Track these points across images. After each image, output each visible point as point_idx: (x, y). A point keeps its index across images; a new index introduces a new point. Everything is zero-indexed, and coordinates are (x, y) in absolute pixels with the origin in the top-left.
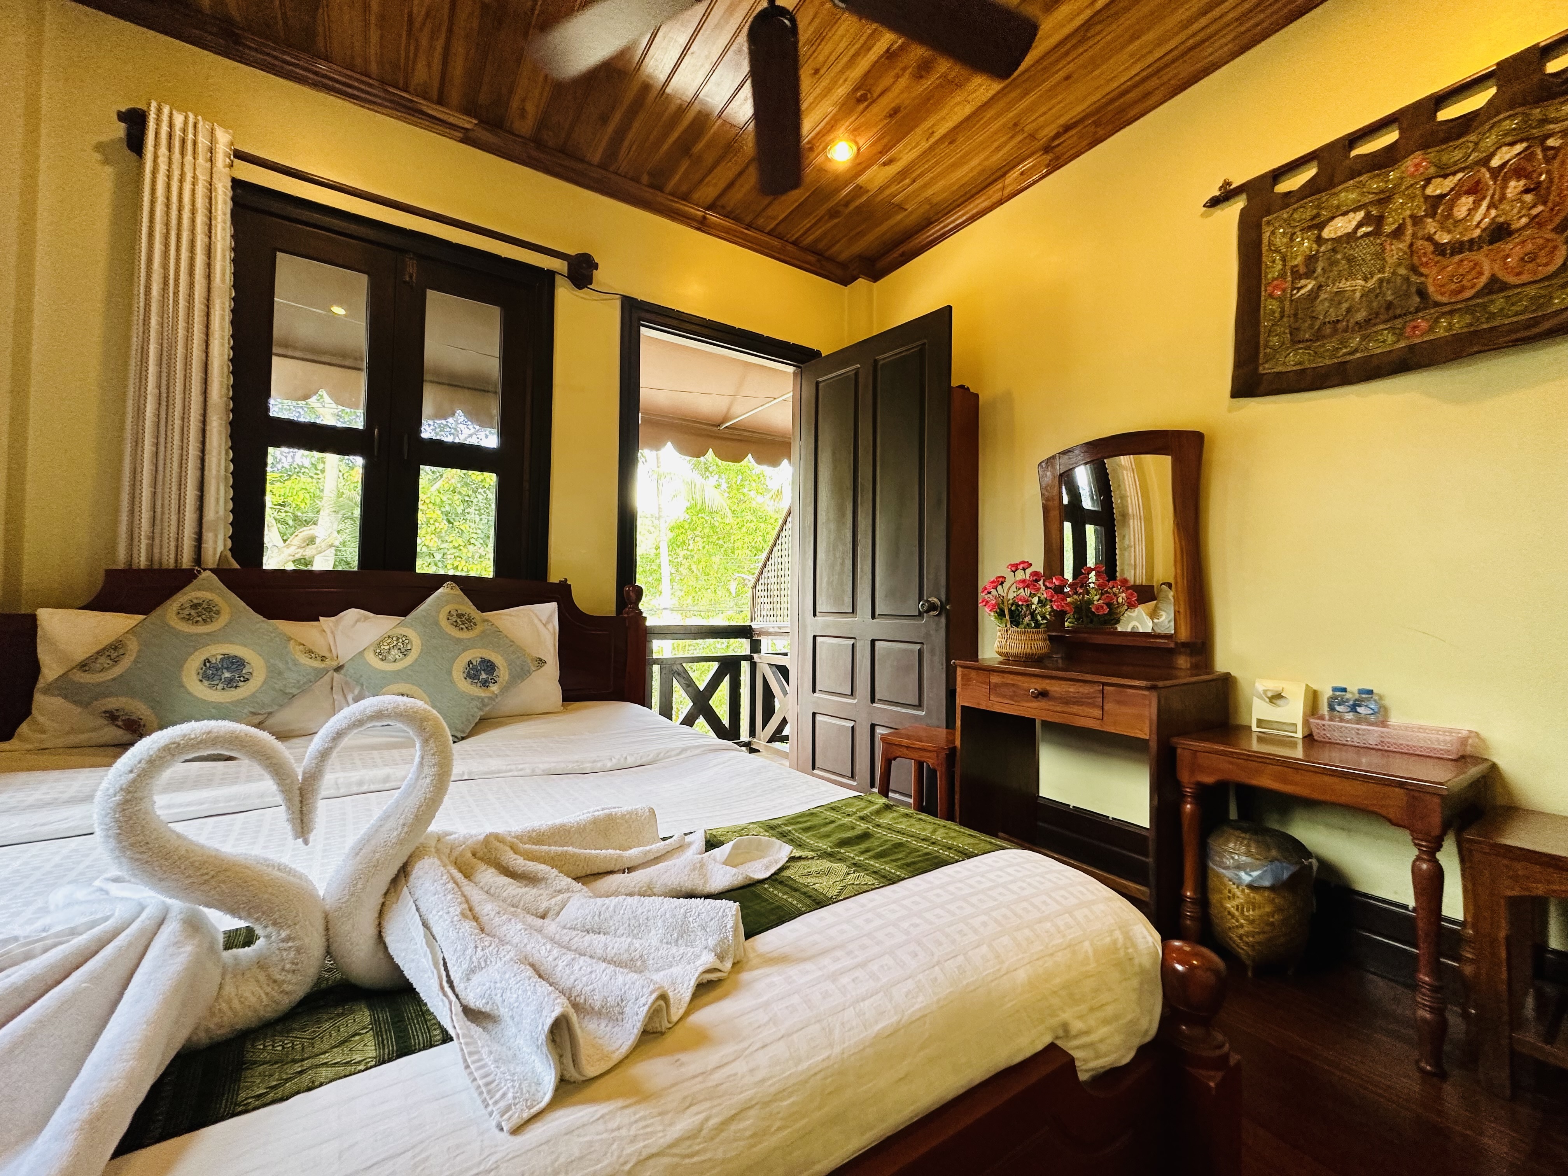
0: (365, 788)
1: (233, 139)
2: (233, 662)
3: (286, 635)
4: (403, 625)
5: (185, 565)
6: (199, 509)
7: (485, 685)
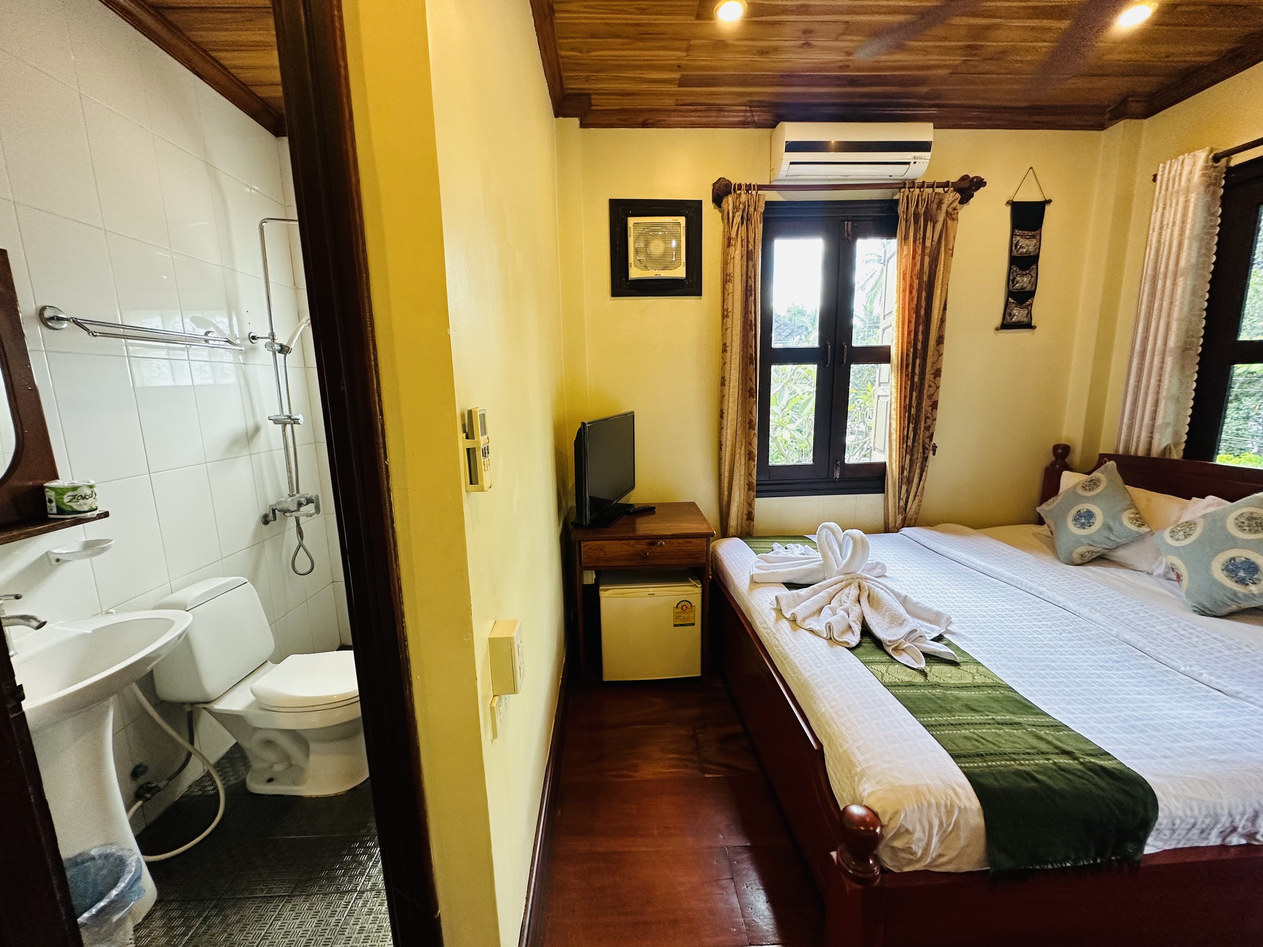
0: (1032, 592)
1: (1211, 151)
2: (1090, 515)
3: (1133, 505)
4: (1204, 516)
5: (1141, 453)
6: (1154, 418)
7: (1242, 582)
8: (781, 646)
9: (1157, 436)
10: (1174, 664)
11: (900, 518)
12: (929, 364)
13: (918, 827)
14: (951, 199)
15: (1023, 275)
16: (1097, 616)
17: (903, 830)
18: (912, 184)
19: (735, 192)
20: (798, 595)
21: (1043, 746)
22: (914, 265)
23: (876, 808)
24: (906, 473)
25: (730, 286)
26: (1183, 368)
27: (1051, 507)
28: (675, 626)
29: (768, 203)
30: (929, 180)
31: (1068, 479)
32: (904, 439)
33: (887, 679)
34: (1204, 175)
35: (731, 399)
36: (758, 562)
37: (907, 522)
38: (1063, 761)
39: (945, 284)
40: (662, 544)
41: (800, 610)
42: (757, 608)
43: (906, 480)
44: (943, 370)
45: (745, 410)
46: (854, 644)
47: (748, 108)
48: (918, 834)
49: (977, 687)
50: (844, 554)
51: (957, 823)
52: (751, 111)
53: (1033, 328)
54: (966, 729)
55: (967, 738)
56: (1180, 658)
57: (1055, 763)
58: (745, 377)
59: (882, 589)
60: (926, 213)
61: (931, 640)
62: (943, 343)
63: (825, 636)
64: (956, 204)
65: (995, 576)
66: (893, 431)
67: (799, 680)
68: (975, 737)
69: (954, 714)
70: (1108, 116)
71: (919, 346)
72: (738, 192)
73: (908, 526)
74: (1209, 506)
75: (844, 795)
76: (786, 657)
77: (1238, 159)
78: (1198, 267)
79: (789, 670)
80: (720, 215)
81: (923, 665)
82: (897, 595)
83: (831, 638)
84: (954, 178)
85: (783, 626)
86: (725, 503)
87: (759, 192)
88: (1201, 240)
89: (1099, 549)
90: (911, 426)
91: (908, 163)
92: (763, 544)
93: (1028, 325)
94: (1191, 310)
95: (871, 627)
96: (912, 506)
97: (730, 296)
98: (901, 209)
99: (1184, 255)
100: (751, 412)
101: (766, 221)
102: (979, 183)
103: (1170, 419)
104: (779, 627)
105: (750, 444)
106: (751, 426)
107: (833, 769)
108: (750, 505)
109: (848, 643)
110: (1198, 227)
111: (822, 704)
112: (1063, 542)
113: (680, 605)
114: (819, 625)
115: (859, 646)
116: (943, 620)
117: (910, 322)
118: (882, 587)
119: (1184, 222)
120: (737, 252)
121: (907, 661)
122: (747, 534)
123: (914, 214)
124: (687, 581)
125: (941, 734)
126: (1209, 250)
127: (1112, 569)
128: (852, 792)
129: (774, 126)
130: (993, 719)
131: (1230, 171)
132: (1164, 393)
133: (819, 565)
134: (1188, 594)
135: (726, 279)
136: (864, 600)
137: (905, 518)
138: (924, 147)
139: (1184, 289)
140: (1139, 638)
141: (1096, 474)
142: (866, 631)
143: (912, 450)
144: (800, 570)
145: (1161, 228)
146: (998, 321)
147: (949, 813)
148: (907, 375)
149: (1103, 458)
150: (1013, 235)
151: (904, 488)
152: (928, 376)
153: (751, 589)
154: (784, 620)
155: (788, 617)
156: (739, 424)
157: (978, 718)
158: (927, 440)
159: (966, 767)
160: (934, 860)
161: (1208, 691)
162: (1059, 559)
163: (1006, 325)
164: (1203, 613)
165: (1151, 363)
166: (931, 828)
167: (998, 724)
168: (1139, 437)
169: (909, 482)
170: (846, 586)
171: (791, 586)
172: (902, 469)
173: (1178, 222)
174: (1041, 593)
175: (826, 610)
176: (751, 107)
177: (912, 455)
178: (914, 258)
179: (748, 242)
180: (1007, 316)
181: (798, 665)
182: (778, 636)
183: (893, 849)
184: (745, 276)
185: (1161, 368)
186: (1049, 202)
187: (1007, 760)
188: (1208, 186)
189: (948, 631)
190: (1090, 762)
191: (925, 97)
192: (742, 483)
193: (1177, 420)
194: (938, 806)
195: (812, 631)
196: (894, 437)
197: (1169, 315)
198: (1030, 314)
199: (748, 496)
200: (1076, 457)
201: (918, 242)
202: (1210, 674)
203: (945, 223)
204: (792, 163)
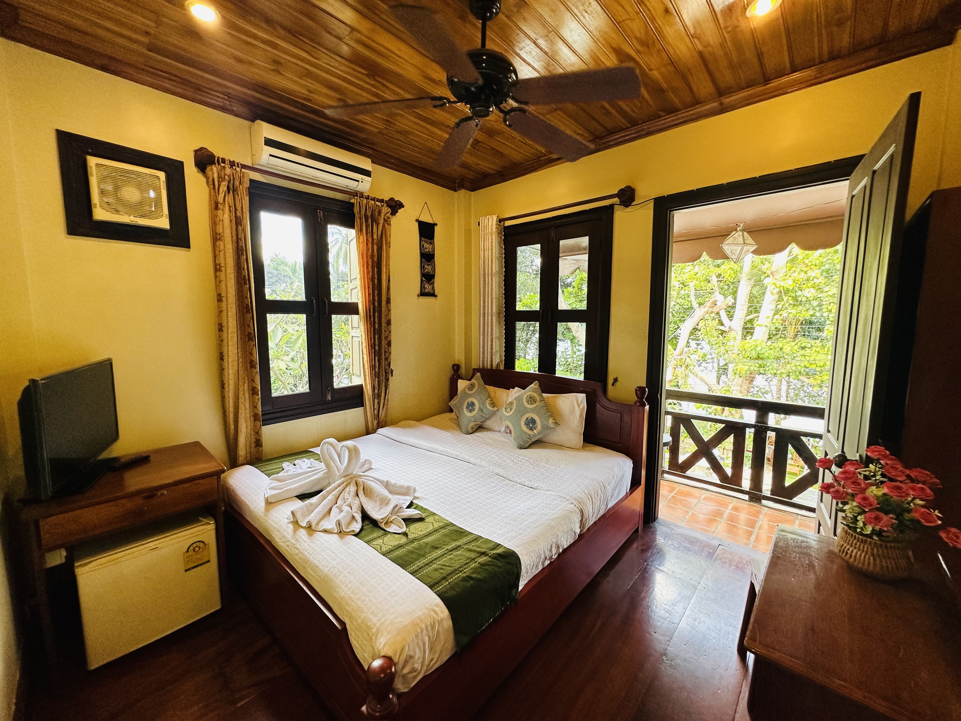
1: (498, 217)
2: (473, 404)
3: (489, 396)
4: (515, 399)
5: (489, 368)
6: (492, 349)
7: (531, 429)
8: (301, 553)
9: (494, 357)
10: (515, 480)
11: (375, 422)
12: (383, 317)
13: (417, 650)
14: (386, 211)
15: (428, 265)
16: (483, 463)
17: (408, 658)
18: (362, 195)
19: (219, 164)
20: (311, 504)
21: (473, 555)
22: (368, 249)
23: (390, 653)
24: (376, 391)
25: (220, 244)
26: (499, 322)
27: (456, 401)
28: (186, 571)
29: (251, 181)
30: (372, 195)
31: (462, 384)
32: (372, 367)
33: (384, 549)
34: (496, 228)
35: (230, 343)
36: (271, 483)
37: (380, 424)
38: (483, 559)
39: (388, 265)
40: (163, 494)
41: (313, 517)
42: (275, 526)
43: (377, 396)
44: (392, 320)
45: (246, 353)
46: (358, 530)
47: (226, 98)
48: (418, 654)
49: (436, 531)
50: (342, 462)
51: (438, 632)
52: (230, 102)
53: (436, 296)
54: (435, 564)
55: (436, 570)
56: (517, 476)
57: (479, 563)
58: (243, 324)
59: (372, 481)
60: (372, 216)
61: (407, 508)
62: (390, 303)
63: (336, 531)
64: (389, 215)
65: (434, 451)
66: (366, 363)
67: (320, 577)
68: (440, 566)
69: (426, 556)
70: (457, 185)
71: (376, 304)
72: (222, 165)
73: (381, 428)
74: (517, 392)
75: (366, 655)
76: (306, 561)
77: (508, 223)
78: (499, 272)
79: (311, 572)
80: (205, 180)
81: (404, 529)
82: (381, 482)
83: (341, 532)
84: (386, 198)
85: (301, 535)
86: (232, 436)
87: (243, 170)
88: (499, 260)
89: (479, 423)
90: (377, 358)
91: (358, 181)
92: (273, 466)
93: (433, 295)
94: (499, 294)
95: (368, 513)
96: (382, 413)
97: (222, 253)
98: (356, 210)
99: (494, 266)
100: (251, 354)
101: (251, 195)
102: (401, 205)
103: (498, 349)
104: (297, 537)
105: (253, 381)
106: (252, 365)
107: (355, 639)
108: (258, 433)
109: (353, 531)
110: (497, 253)
111: (341, 590)
112: (464, 421)
113: (191, 548)
114: (329, 524)
115: (361, 530)
116: (411, 491)
117: (369, 288)
118: (372, 479)
119: (492, 249)
120: (225, 216)
121: (395, 530)
122: (256, 459)
123: (365, 216)
124: (198, 521)
125: (422, 575)
126: (502, 265)
127: (485, 433)
128: (371, 650)
129: (253, 121)
130: (447, 549)
131: (506, 228)
132: (494, 336)
133: (324, 474)
134: (515, 439)
135: (216, 238)
136: (361, 493)
137: (379, 422)
138: (367, 173)
139: (496, 283)
140: (501, 470)
141: (473, 381)
142: (365, 517)
143: (379, 374)
144: (309, 482)
145: (484, 250)
146: (418, 291)
147: (433, 627)
148: (370, 324)
149: (475, 371)
150: (420, 240)
151: (376, 401)
152: (384, 325)
153: (267, 510)
154: (301, 530)
155: (304, 525)
156: (240, 365)
157: (439, 552)
158: (387, 367)
159: (438, 591)
160: (428, 666)
161: (528, 490)
162: (462, 432)
163: (423, 294)
164: (521, 447)
165: (488, 320)
166: (424, 644)
167: (450, 551)
168: (487, 358)
169: (379, 396)
170: (347, 486)
171: (303, 497)
172: (374, 388)
173: (490, 249)
174: (457, 456)
175: (335, 510)
176: (229, 97)
177: (379, 378)
178: (367, 244)
179: (236, 209)
180: (423, 288)
181: (318, 564)
182: (298, 546)
183: (404, 676)
184: (235, 238)
185: (492, 322)
186: (436, 224)
187: (458, 574)
188: (498, 234)
189: (416, 498)
190: (494, 554)
191: (364, 140)
192: (248, 415)
193: (500, 349)
194: (426, 627)
195: (325, 531)
196: (366, 366)
197: (492, 296)
198: (433, 288)
199: (255, 426)
200: (463, 371)
201: (369, 235)
202: (528, 480)
203: (384, 226)
204: (270, 155)
